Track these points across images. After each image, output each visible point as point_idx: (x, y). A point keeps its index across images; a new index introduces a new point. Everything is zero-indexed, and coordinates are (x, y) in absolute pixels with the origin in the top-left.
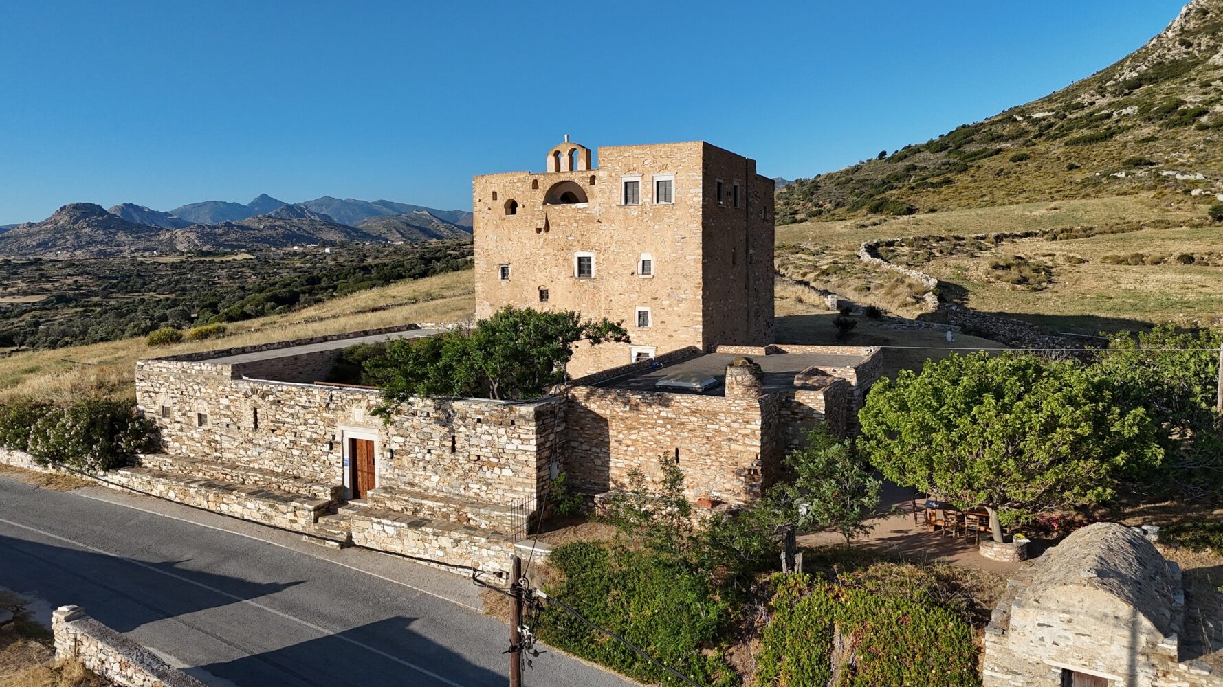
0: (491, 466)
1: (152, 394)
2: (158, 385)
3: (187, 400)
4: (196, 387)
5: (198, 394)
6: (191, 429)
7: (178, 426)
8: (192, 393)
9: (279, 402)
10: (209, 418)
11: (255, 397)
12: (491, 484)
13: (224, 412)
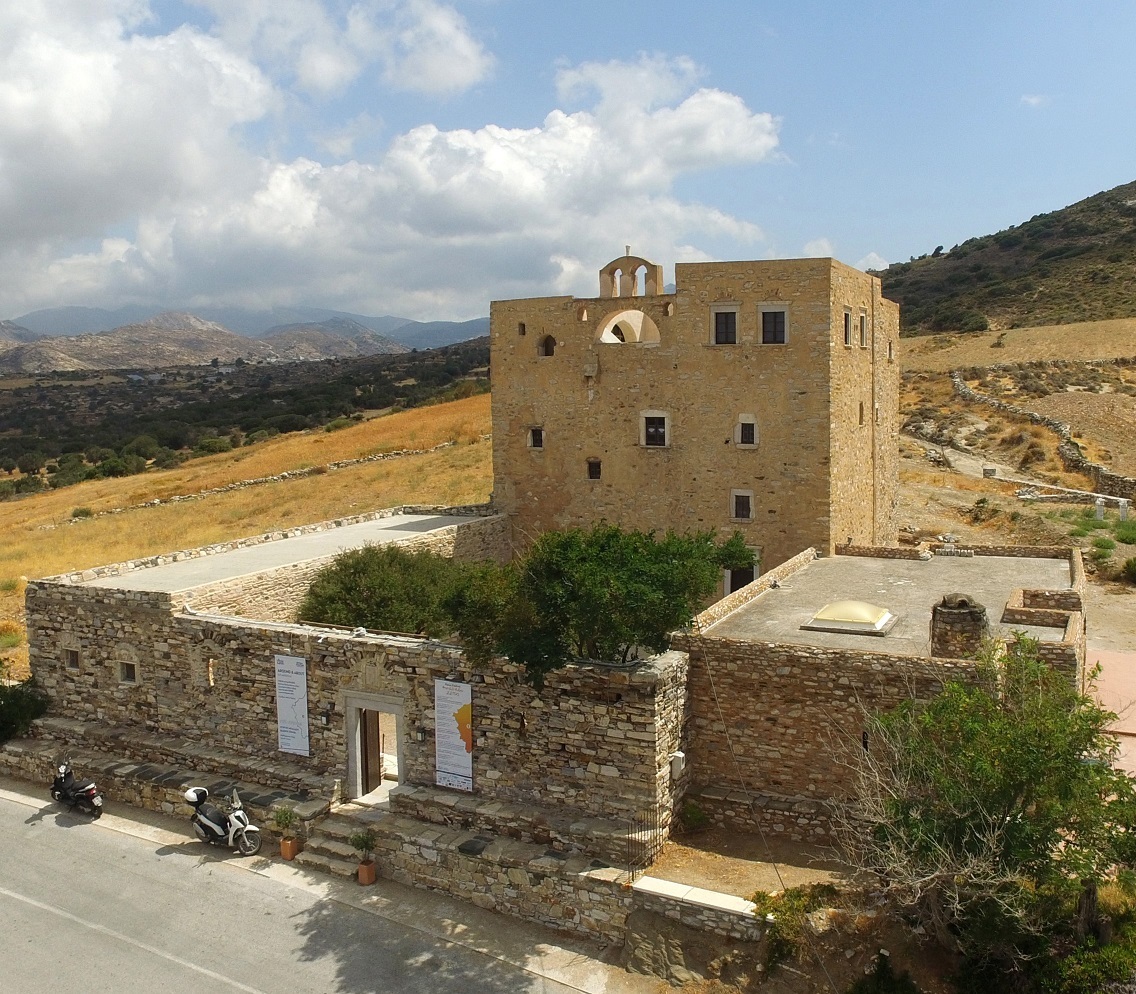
0: (584, 760)
1: (50, 632)
2: (59, 619)
3: (105, 643)
4: (117, 625)
5: (120, 634)
6: (110, 685)
7: (91, 680)
8: (111, 632)
9: (247, 650)
10: (137, 670)
11: (208, 643)
12: (582, 787)
13: (162, 662)
